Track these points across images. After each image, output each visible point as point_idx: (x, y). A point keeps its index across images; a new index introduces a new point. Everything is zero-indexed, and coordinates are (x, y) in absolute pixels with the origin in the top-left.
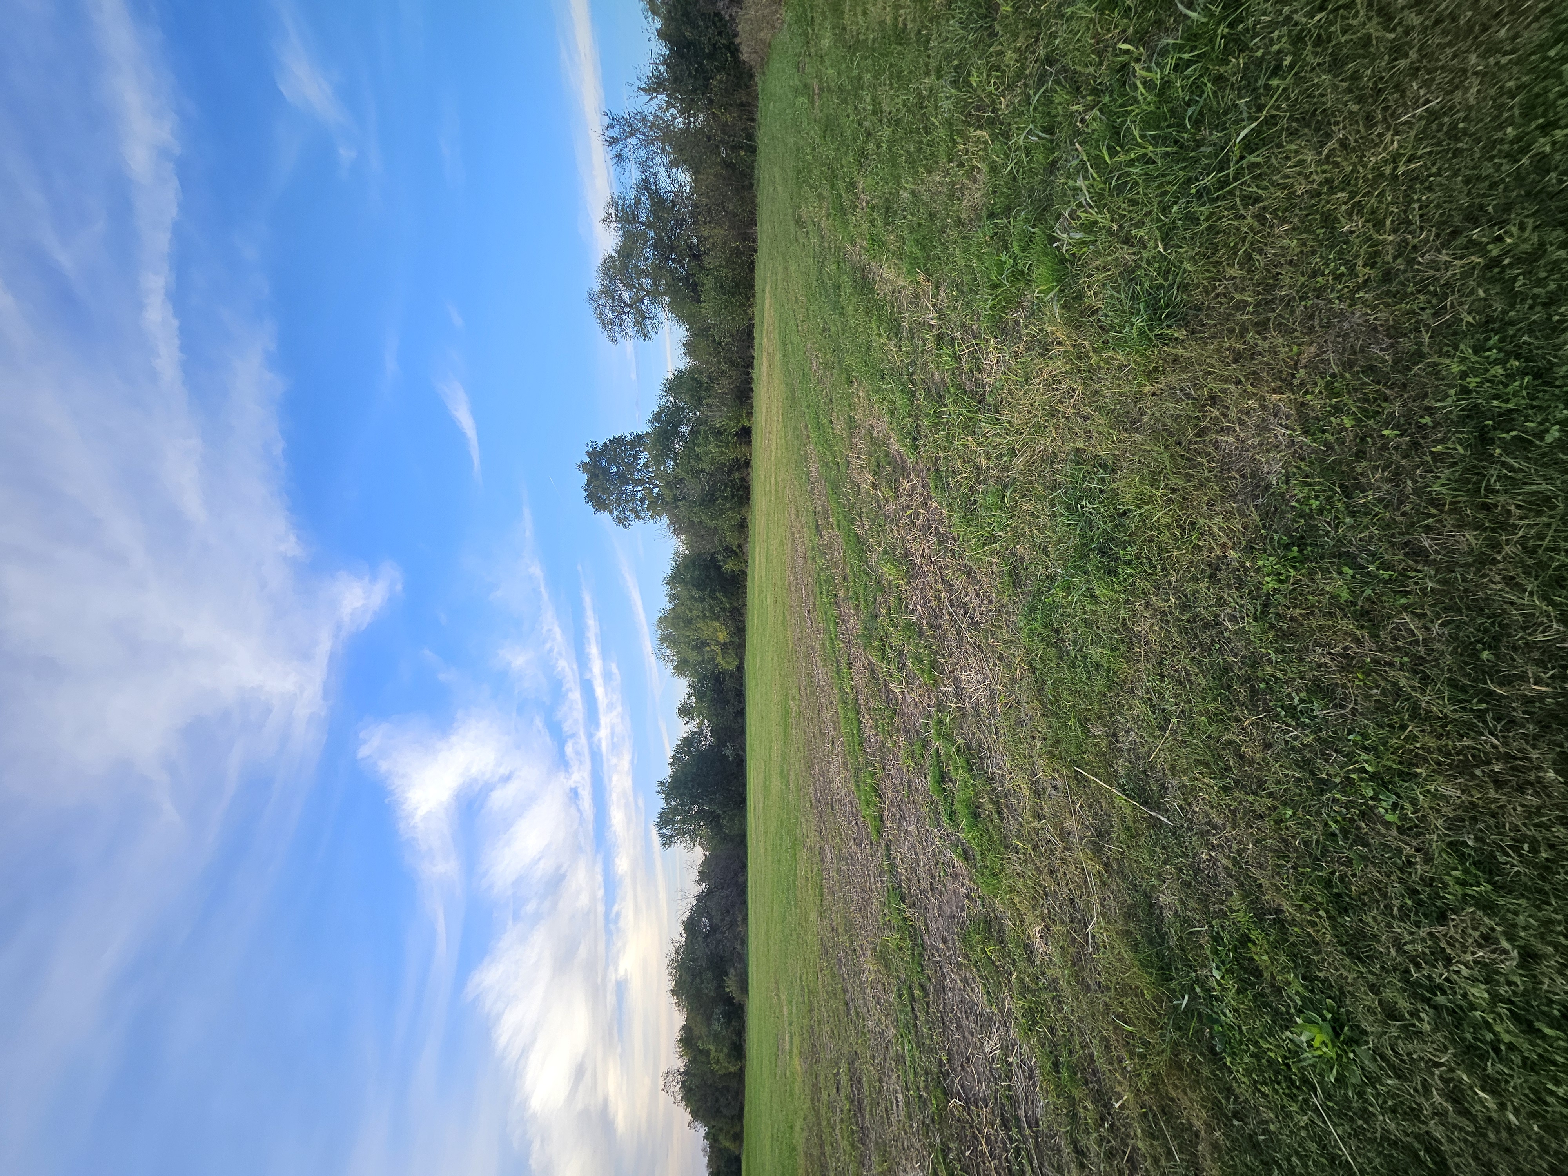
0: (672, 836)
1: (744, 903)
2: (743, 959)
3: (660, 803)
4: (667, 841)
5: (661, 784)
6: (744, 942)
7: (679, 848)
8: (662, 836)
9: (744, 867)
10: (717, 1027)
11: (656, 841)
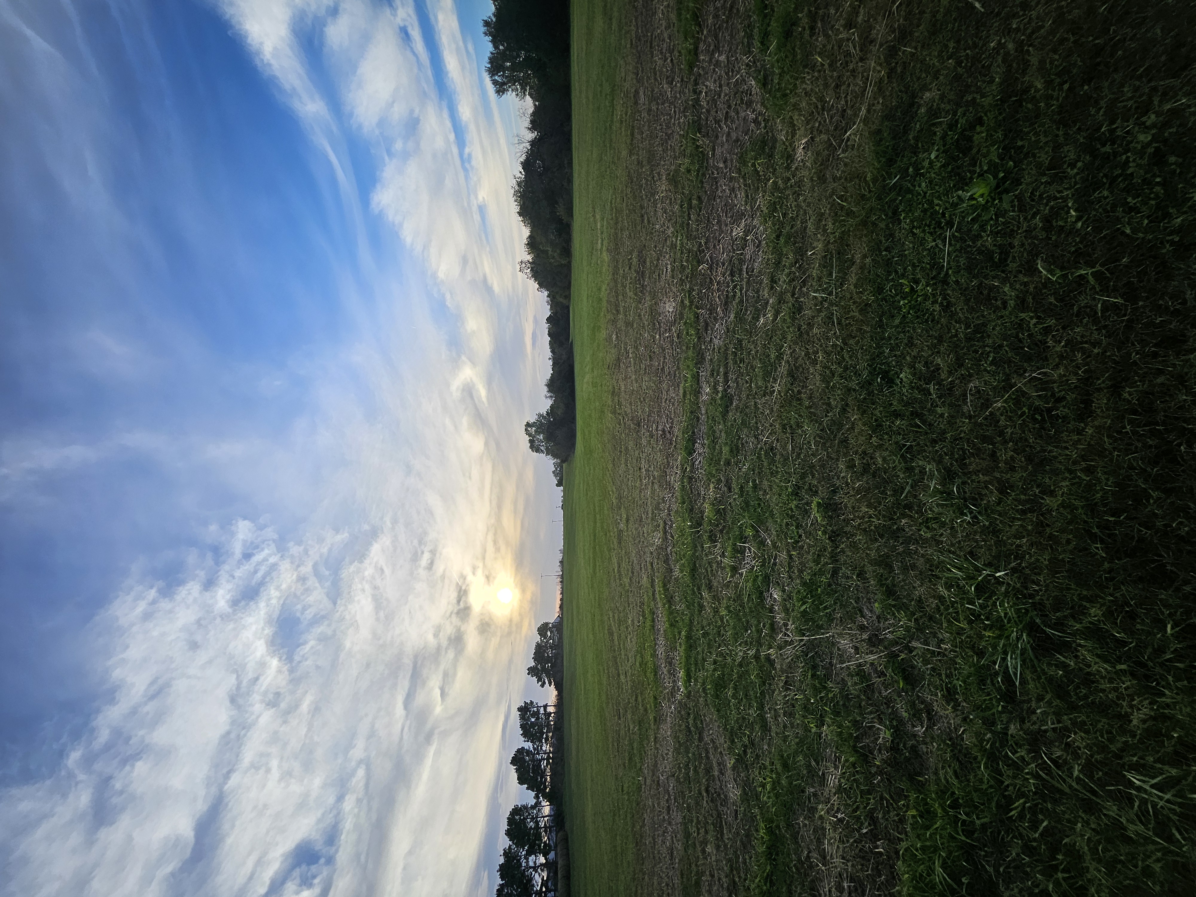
0: (504, 84)
1: (570, 149)
2: (569, 193)
3: (488, 47)
4: (501, 89)
5: (487, 23)
6: (570, 181)
7: (510, 96)
8: (495, 82)
9: (568, 117)
10: (552, 237)
11: (490, 88)
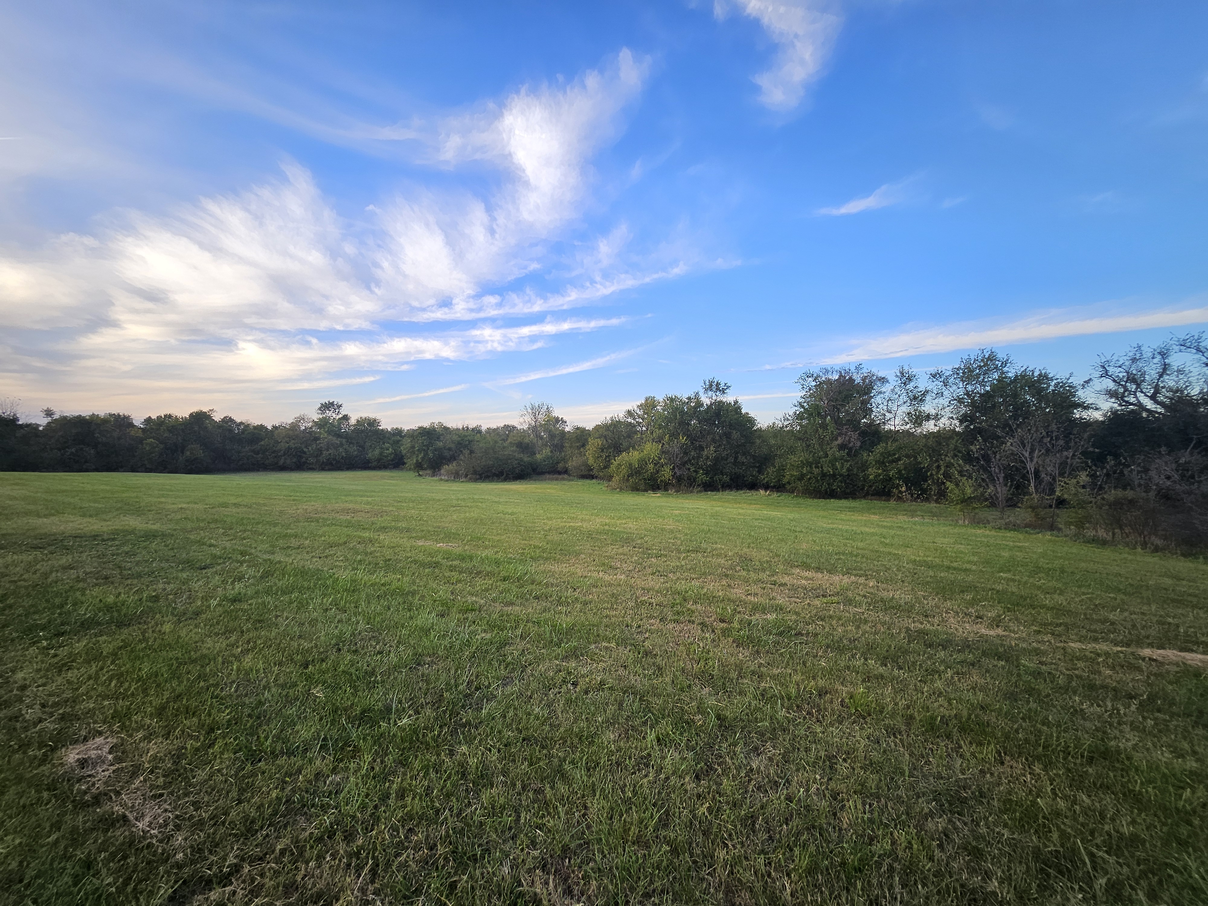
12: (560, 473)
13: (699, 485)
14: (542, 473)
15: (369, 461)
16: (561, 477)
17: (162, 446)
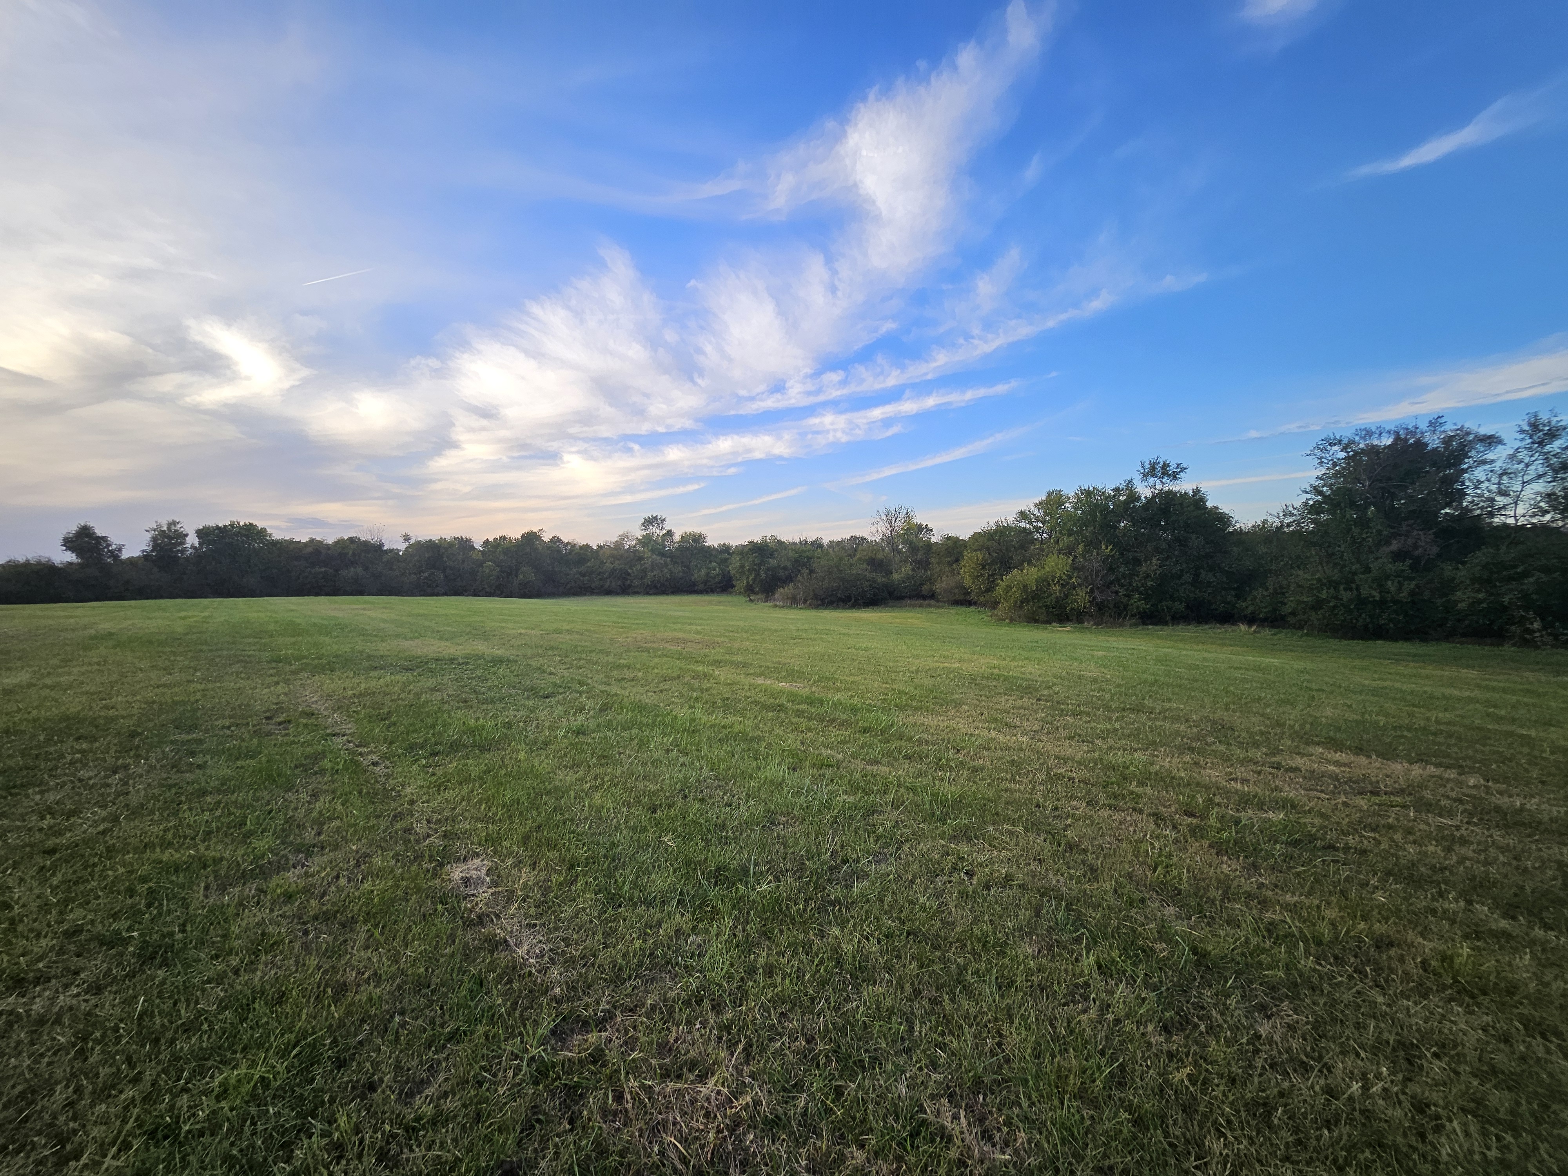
12: (924, 598)
13: (1133, 616)
14: (901, 598)
15: (694, 584)
16: (926, 602)
17: (498, 569)
